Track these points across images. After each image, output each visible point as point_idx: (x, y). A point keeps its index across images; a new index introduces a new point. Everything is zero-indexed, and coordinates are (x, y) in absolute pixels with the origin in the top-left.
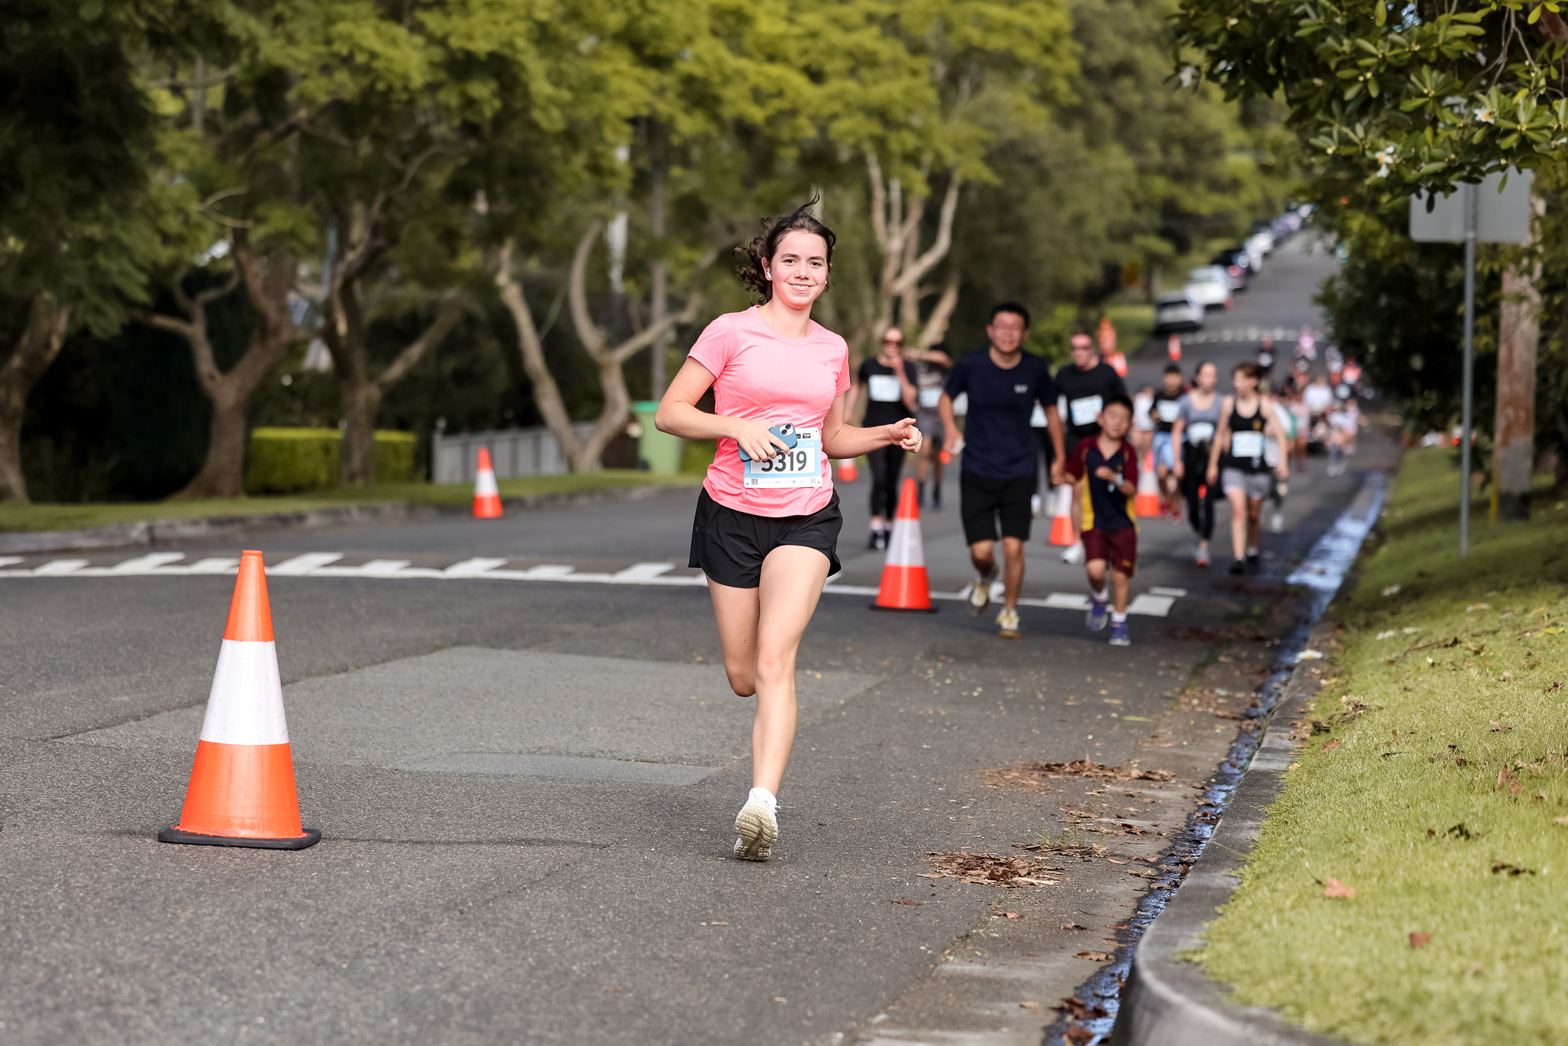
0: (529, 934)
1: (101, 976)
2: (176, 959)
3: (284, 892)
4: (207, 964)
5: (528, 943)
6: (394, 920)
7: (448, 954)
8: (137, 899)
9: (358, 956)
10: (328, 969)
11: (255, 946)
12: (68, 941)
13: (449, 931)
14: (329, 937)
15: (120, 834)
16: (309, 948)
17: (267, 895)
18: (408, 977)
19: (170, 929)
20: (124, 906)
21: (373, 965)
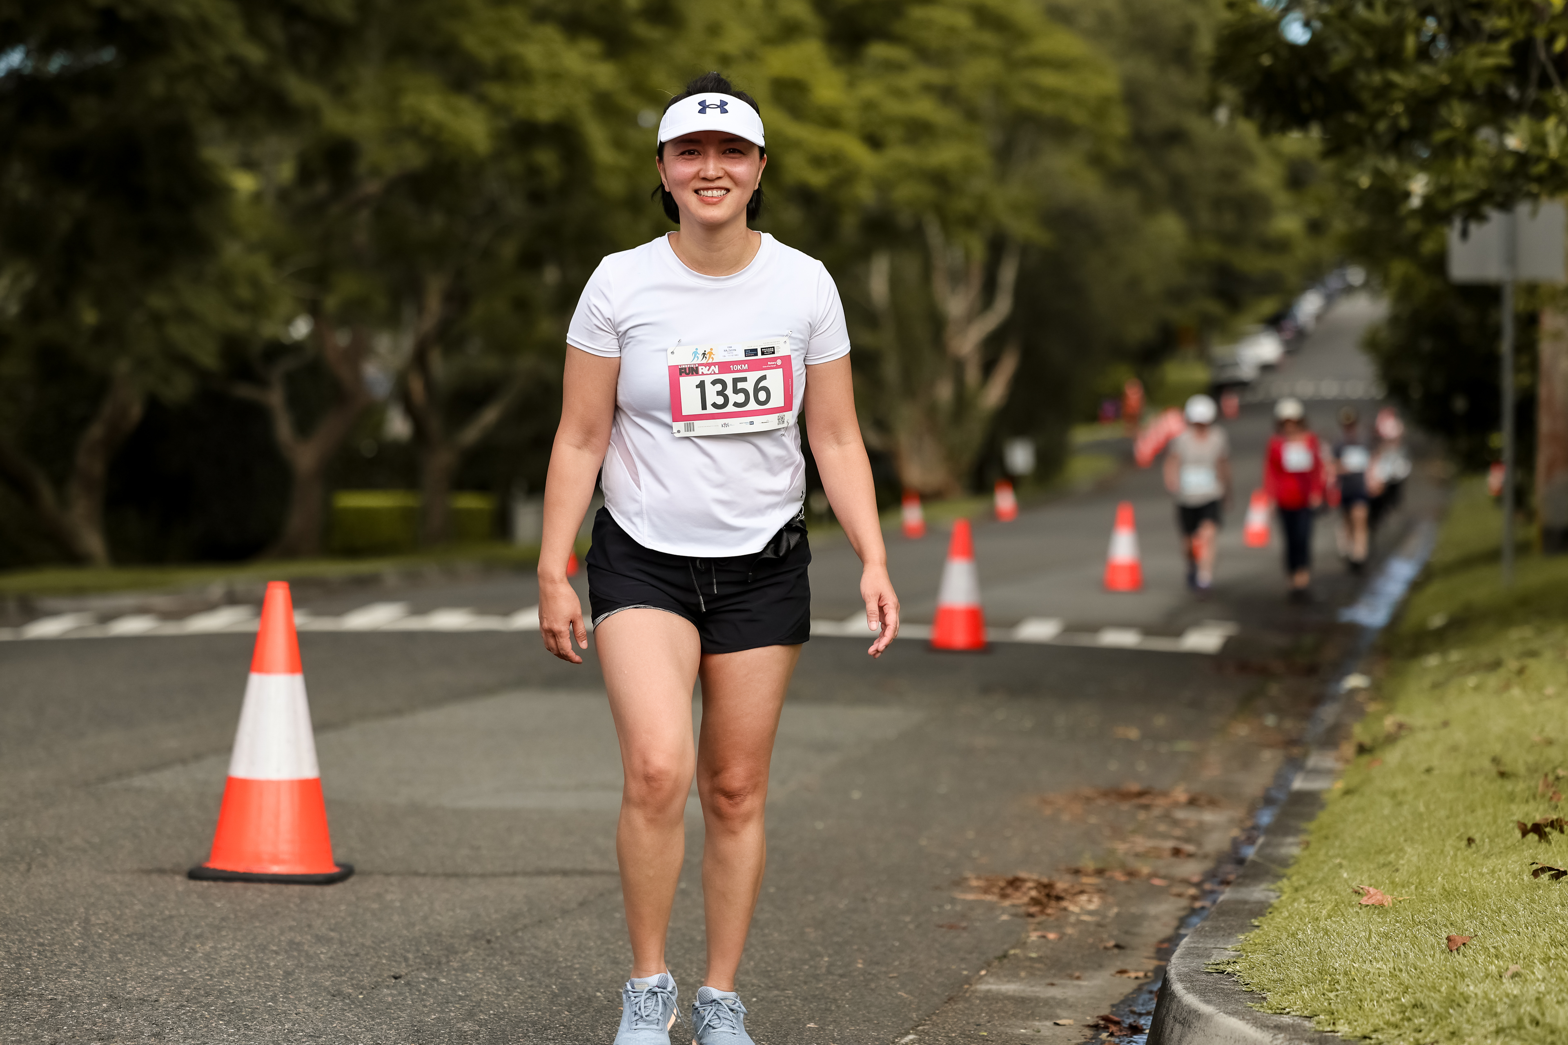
0: (555, 961)
1: (105, 1011)
2: (187, 992)
3: (309, 926)
4: (218, 998)
5: (553, 971)
6: (418, 950)
7: (469, 983)
8: (156, 934)
9: (376, 986)
10: (342, 1001)
11: (270, 978)
12: (77, 977)
13: (473, 960)
14: (349, 968)
15: (148, 872)
16: (327, 979)
17: (291, 928)
18: (425, 1006)
19: (187, 963)
20: (142, 942)
21: (391, 995)
